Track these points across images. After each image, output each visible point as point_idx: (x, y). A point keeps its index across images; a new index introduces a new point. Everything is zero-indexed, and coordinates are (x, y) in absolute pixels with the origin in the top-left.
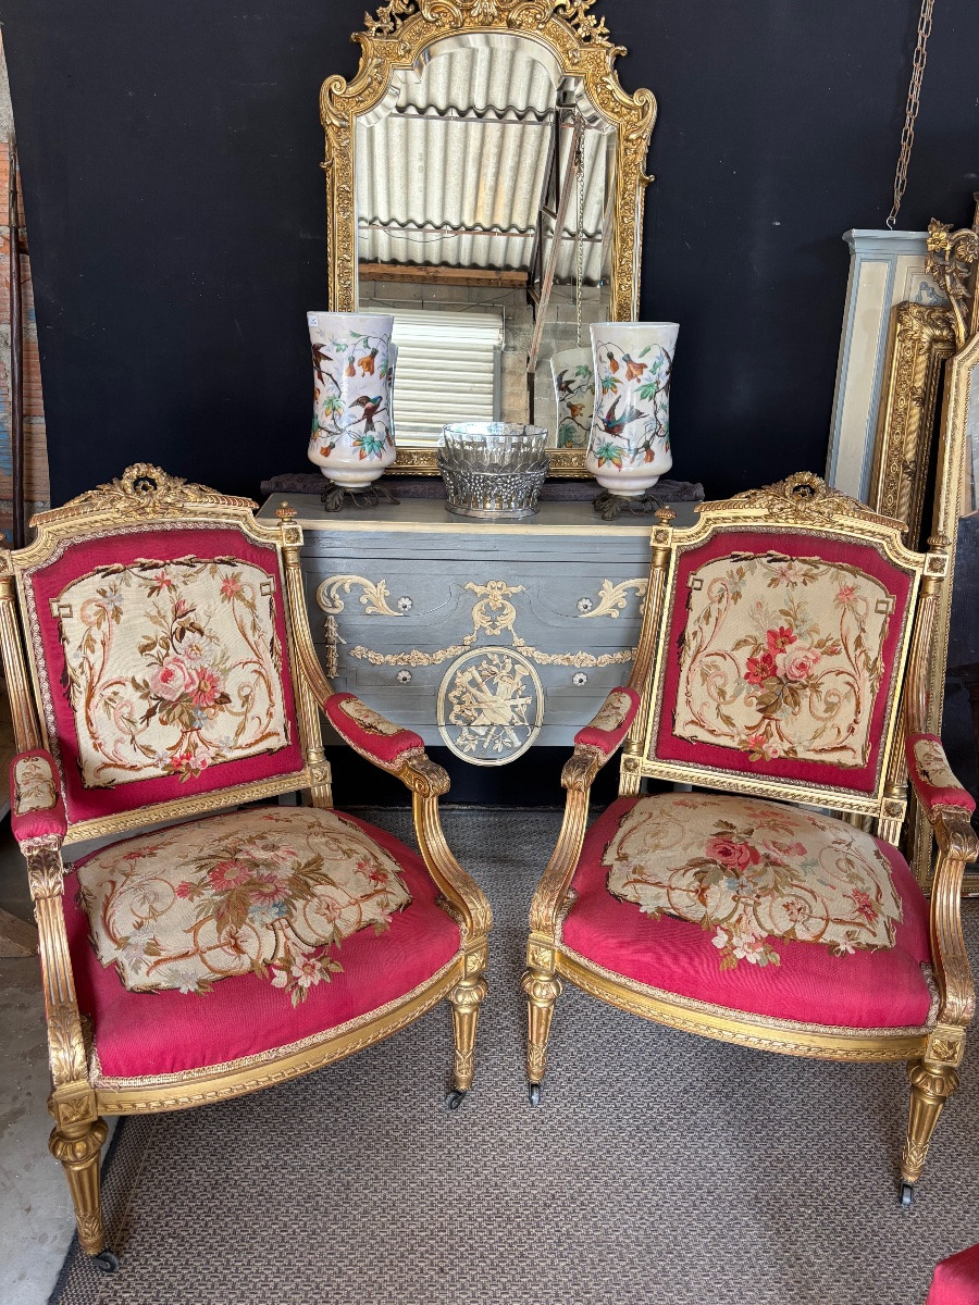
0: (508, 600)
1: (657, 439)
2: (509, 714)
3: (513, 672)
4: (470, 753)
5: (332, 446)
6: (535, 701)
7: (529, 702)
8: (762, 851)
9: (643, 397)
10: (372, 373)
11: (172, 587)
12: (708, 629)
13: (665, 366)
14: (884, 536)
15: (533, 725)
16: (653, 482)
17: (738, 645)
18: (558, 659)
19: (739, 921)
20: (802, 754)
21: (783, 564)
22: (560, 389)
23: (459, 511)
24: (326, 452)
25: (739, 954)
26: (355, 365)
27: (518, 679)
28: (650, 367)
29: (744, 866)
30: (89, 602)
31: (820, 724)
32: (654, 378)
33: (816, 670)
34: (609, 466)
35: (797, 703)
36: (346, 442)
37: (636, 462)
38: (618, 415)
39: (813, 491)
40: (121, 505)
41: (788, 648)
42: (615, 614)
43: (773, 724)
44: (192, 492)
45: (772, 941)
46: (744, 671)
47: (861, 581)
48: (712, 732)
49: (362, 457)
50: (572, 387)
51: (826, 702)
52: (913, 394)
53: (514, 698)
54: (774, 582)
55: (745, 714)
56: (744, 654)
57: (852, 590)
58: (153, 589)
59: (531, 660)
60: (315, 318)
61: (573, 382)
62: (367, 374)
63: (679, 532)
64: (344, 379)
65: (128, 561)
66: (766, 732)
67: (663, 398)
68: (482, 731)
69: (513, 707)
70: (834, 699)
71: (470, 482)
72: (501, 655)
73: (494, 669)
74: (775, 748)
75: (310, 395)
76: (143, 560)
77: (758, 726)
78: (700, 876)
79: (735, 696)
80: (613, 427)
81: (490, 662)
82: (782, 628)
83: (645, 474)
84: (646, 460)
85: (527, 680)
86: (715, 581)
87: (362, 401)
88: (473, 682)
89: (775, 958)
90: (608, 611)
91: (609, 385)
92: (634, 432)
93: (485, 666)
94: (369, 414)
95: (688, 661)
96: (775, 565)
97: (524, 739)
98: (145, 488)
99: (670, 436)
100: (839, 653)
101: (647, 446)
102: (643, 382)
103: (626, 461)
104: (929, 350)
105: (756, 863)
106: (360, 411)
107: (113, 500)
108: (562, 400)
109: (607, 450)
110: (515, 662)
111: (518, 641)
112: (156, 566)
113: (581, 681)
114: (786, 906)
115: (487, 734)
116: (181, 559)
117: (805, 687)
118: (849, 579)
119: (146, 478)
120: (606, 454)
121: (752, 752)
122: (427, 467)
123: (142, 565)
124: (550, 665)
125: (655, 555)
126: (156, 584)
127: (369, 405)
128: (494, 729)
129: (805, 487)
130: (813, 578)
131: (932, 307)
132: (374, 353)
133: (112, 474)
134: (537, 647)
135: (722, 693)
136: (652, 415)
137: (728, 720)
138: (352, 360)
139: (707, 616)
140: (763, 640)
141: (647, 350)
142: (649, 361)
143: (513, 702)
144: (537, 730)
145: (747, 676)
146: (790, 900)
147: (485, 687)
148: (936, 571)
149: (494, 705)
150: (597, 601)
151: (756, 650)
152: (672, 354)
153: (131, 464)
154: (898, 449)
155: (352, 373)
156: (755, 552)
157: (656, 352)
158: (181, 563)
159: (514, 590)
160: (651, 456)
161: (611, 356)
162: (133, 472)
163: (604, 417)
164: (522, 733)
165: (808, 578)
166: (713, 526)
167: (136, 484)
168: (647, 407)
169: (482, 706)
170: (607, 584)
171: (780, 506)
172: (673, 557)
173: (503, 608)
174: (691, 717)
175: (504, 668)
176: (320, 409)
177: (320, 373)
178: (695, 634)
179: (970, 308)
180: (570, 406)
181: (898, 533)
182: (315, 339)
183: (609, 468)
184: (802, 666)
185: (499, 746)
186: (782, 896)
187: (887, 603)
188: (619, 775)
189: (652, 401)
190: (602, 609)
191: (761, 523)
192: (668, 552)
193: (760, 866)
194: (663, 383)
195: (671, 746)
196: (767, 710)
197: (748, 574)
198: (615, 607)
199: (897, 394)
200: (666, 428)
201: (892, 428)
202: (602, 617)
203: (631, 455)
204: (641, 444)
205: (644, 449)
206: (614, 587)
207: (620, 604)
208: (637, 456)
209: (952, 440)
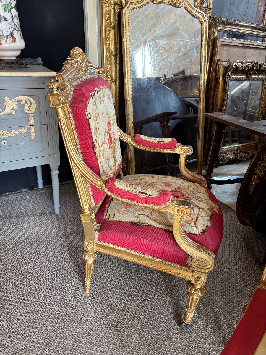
1: (16, 32)
9: (5, 10)
16: (18, 53)
37: (8, 42)
42: (14, 113)
67: (14, 12)
84: (12, 41)
90: (10, 112)
92: (5, 28)
99: (22, 31)
101: (11, 34)
102: (4, 3)
103: (3, 42)
113: (5, 143)
136: (11, 20)
150: (4, 108)
160: (14, 40)
168: (8, 15)
170: (7, 99)
189: (10, 13)
190: (8, 111)
194: (13, 5)
198: (13, 109)
199: (106, 25)
200: (19, 28)
201: (106, 38)
202: (8, 114)
203: (5, 39)
204: (9, 34)
205: (10, 36)
206: (10, 100)
207: (15, 108)
208: (8, 40)
209: (126, 41)
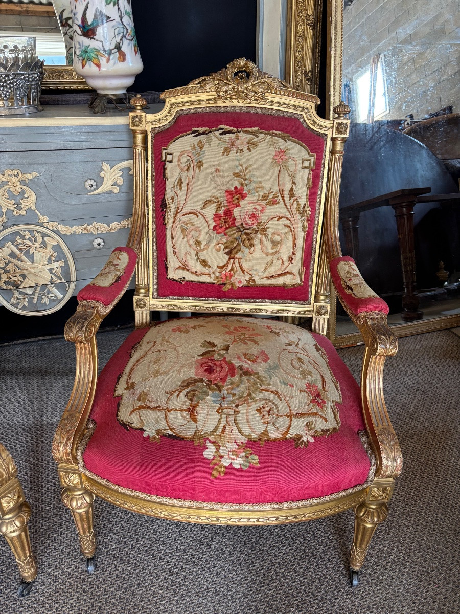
0: (26, 185)
1: (126, 42)
2: (48, 276)
3: (44, 244)
4: (24, 308)
6: (66, 263)
7: (63, 265)
8: (236, 363)
12: (182, 194)
14: (303, 109)
15: (69, 282)
16: (130, 82)
17: (206, 204)
18: (78, 229)
19: (223, 432)
20: (259, 281)
21: (232, 136)
22: (62, 25)
25: (226, 462)
27: (49, 248)
29: (223, 380)
31: (269, 259)
33: (263, 218)
34: (90, 66)
35: (252, 245)
37: (111, 62)
38: (90, 19)
39: (249, 75)
41: (242, 203)
42: (117, 190)
43: (237, 261)
45: (251, 445)
46: (213, 224)
47: (290, 144)
48: (195, 273)
51: (273, 242)
52: (308, 20)
53: (49, 262)
54: (226, 151)
55: (217, 258)
56: (210, 211)
57: (284, 152)
59: (57, 232)
61: (69, 17)
63: (151, 117)
66: (232, 269)
68: (29, 291)
69: (50, 270)
70: (277, 238)
72: (31, 231)
73: (29, 243)
74: (240, 280)
77: (227, 264)
78: (191, 396)
79: (208, 245)
80: (88, 31)
81: (23, 237)
82: (236, 188)
83: (121, 73)
84: (119, 59)
85: (57, 248)
86: (182, 153)
88: (12, 255)
89: (255, 460)
90: (111, 188)
92: (106, 35)
93: (20, 241)
95: (171, 221)
96: (227, 136)
97: (65, 292)
100: (278, 203)
101: (118, 47)
103: (103, 61)
105: (233, 376)
108: (65, 35)
109: (86, 52)
110: (44, 235)
111: (43, 219)
113: (99, 244)
114: (259, 411)
115: (34, 293)
117: (256, 232)
118: (282, 144)
120: (86, 56)
121: (224, 284)
124: (74, 235)
125: (135, 137)
128: (39, 289)
129: (242, 72)
130: (255, 145)
134: (60, 221)
135: (198, 243)
136: (118, 20)
137: (204, 263)
139: (180, 183)
140: (223, 199)
143: (49, 267)
144: (73, 285)
145: (215, 227)
146: (261, 404)
147: (24, 258)
148: (341, 133)
149: (34, 271)
150: (99, 182)
151: (219, 207)
154: (300, 63)
156: (210, 128)
159: (29, 176)
160: (123, 57)
163: (79, 23)
164: (62, 288)
165: (252, 145)
166: (177, 109)
168: (112, 11)
169: (25, 272)
170: (106, 166)
171: (225, 89)
172: (149, 138)
173: (23, 192)
174: (178, 264)
175: (36, 241)
178: (173, 198)
180: (71, 37)
181: (313, 105)
183: (90, 68)
184: (253, 216)
186: (255, 401)
187: (310, 160)
188: (134, 312)
189: (116, 6)
190: (106, 186)
191: (211, 104)
192: (145, 134)
193: (237, 377)
195: (167, 287)
196: (231, 253)
197: (206, 146)
198: (115, 184)
199: (297, 22)
200: (133, 34)
201: (296, 47)
202: (107, 193)
203: (107, 56)
204: (113, 46)
205: (116, 50)
206: (111, 168)
207: (118, 182)
208: (112, 57)
209: (335, 50)
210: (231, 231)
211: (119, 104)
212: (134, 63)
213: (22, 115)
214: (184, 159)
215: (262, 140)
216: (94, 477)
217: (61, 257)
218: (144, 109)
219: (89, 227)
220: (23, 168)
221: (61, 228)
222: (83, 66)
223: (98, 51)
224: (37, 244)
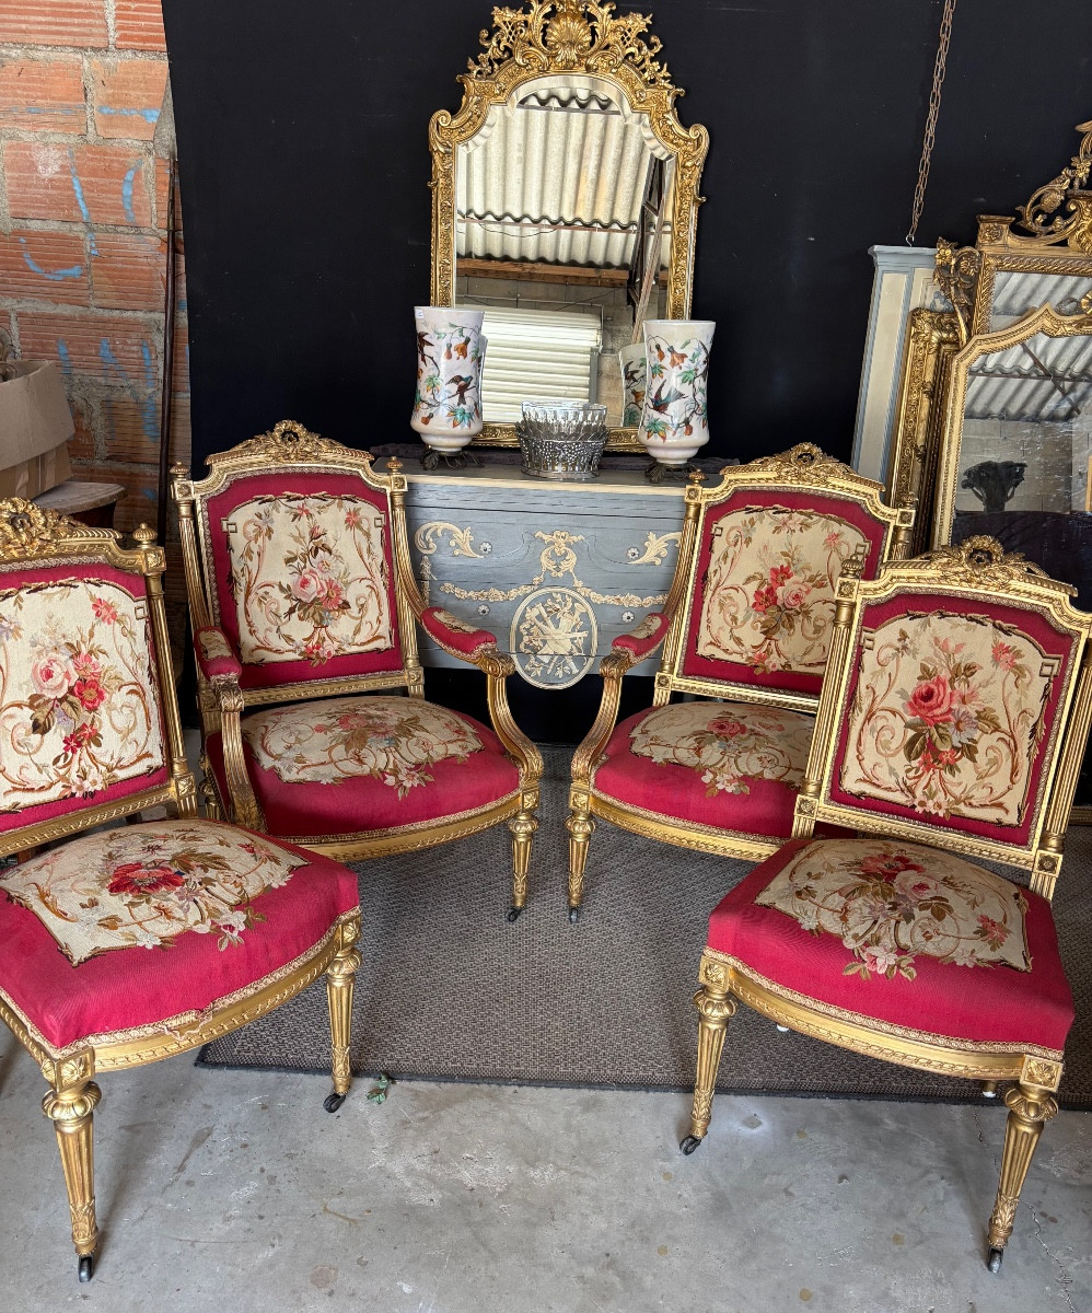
0: (570, 547)
1: (695, 417)
2: (568, 645)
3: (572, 611)
4: (536, 678)
5: (431, 416)
6: (590, 635)
7: (586, 635)
8: (749, 727)
9: (684, 381)
10: (465, 356)
11: (310, 515)
12: (725, 568)
13: (703, 356)
14: (866, 495)
15: (589, 656)
16: (692, 453)
17: (748, 580)
18: (608, 599)
19: (723, 766)
20: (796, 668)
21: (786, 515)
22: (627, 378)
23: (532, 473)
24: (426, 421)
25: (720, 787)
26: (452, 349)
27: (577, 615)
28: (690, 357)
29: (733, 735)
30: (249, 522)
31: (809, 643)
32: (693, 366)
33: (807, 600)
34: (656, 437)
35: (792, 626)
36: (443, 411)
37: (677, 435)
38: (664, 396)
39: (813, 458)
40: (273, 451)
41: (787, 582)
42: (659, 562)
43: (773, 643)
44: (324, 444)
45: (745, 779)
46: (752, 601)
47: (844, 528)
48: (726, 651)
49: (454, 426)
50: (636, 376)
51: (815, 626)
52: (924, 388)
53: (573, 631)
54: (777, 529)
55: (752, 636)
56: (752, 587)
57: (837, 536)
58: (296, 516)
59: (588, 599)
60: (421, 312)
61: (637, 371)
62: (461, 357)
63: (707, 491)
64: (443, 361)
65: (278, 494)
66: (767, 650)
67: (701, 383)
68: (546, 659)
69: (572, 640)
70: (820, 623)
71: (541, 447)
72: (563, 595)
73: (558, 606)
74: (775, 663)
75: (414, 374)
76: (288, 493)
77: (762, 645)
78: (699, 741)
79: (744, 622)
80: (660, 406)
81: (554, 600)
82: (782, 566)
83: (684, 445)
84: (686, 433)
85: (584, 616)
86: (732, 528)
87: (456, 379)
88: (539, 617)
89: (747, 790)
90: (653, 559)
91: (657, 371)
92: (676, 411)
93: (550, 603)
94: (462, 390)
95: (709, 593)
96: (780, 516)
97: (581, 667)
98: (290, 439)
99: (708, 414)
100: (826, 586)
101: (687, 422)
102: (684, 369)
103: (669, 434)
104: (938, 349)
105: (743, 733)
106: (454, 388)
107: (267, 447)
108: (627, 388)
109: (655, 424)
110: (575, 600)
111: (578, 583)
112: (298, 498)
113: (629, 618)
114: (760, 759)
115: (550, 662)
116: (317, 495)
117: (798, 613)
118: (836, 528)
119: (291, 432)
120: (654, 429)
121: (756, 666)
122: (509, 440)
123: (288, 497)
124: (604, 604)
125: (688, 509)
126: (298, 512)
127: (462, 383)
128: (556, 658)
129: (806, 454)
130: (808, 526)
131: (942, 313)
132: (467, 341)
133: (265, 427)
134: (594, 589)
135: (734, 619)
136: (691, 396)
137: (738, 641)
138: (449, 346)
139: (726, 557)
140: (768, 576)
141: (687, 343)
142: (689, 351)
143: (572, 636)
144: (591, 660)
145: (754, 605)
146: (763, 756)
147: (549, 622)
148: (904, 522)
149: (557, 637)
150: (643, 551)
151: (761, 585)
152: (709, 347)
153: (280, 420)
154: (909, 436)
155: (449, 356)
156: (764, 506)
157: (695, 345)
158: (317, 498)
159: (575, 538)
160: (690, 430)
161: (658, 347)
162: (282, 427)
163: (653, 397)
164: (579, 661)
165: (805, 526)
166: (735, 486)
167: (283, 435)
168: (687, 390)
169: (548, 637)
170: (652, 536)
171: (786, 470)
172: (702, 511)
173: (566, 554)
174: (710, 639)
175: (565, 605)
176: (422, 385)
177: (423, 355)
178: (715, 572)
179: (971, 314)
180: (634, 393)
181: (878, 492)
182: (420, 328)
183: (655, 440)
184: (797, 597)
185: (560, 673)
186: (758, 752)
187: (865, 546)
188: (653, 689)
189: (692, 384)
190: (646, 558)
191: (771, 484)
192: (698, 507)
193: (747, 735)
194: (701, 371)
195: (697, 665)
196: (768, 632)
197: (757, 524)
198: (658, 556)
200: (704, 408)
201: (907, 417)
202: (647, 564)
203: (674, 429)
204: (682, 420)
205: (684, 424)
206: (657, 538)
207: (662, 553)
208: (679, 430)
210: (772, 610)
211: (676, 475)
212: (700, 436)
213: (579, 481)
214: (734, 532)
215: (816, 522)
216: (603, 797)
217: (587, 627)
218: (701, 483)
219: (622, 599)
220: (571, 530)
221: (593, 594)
222: (648, 437)
223: (665, 424)
224: (566, 609)
